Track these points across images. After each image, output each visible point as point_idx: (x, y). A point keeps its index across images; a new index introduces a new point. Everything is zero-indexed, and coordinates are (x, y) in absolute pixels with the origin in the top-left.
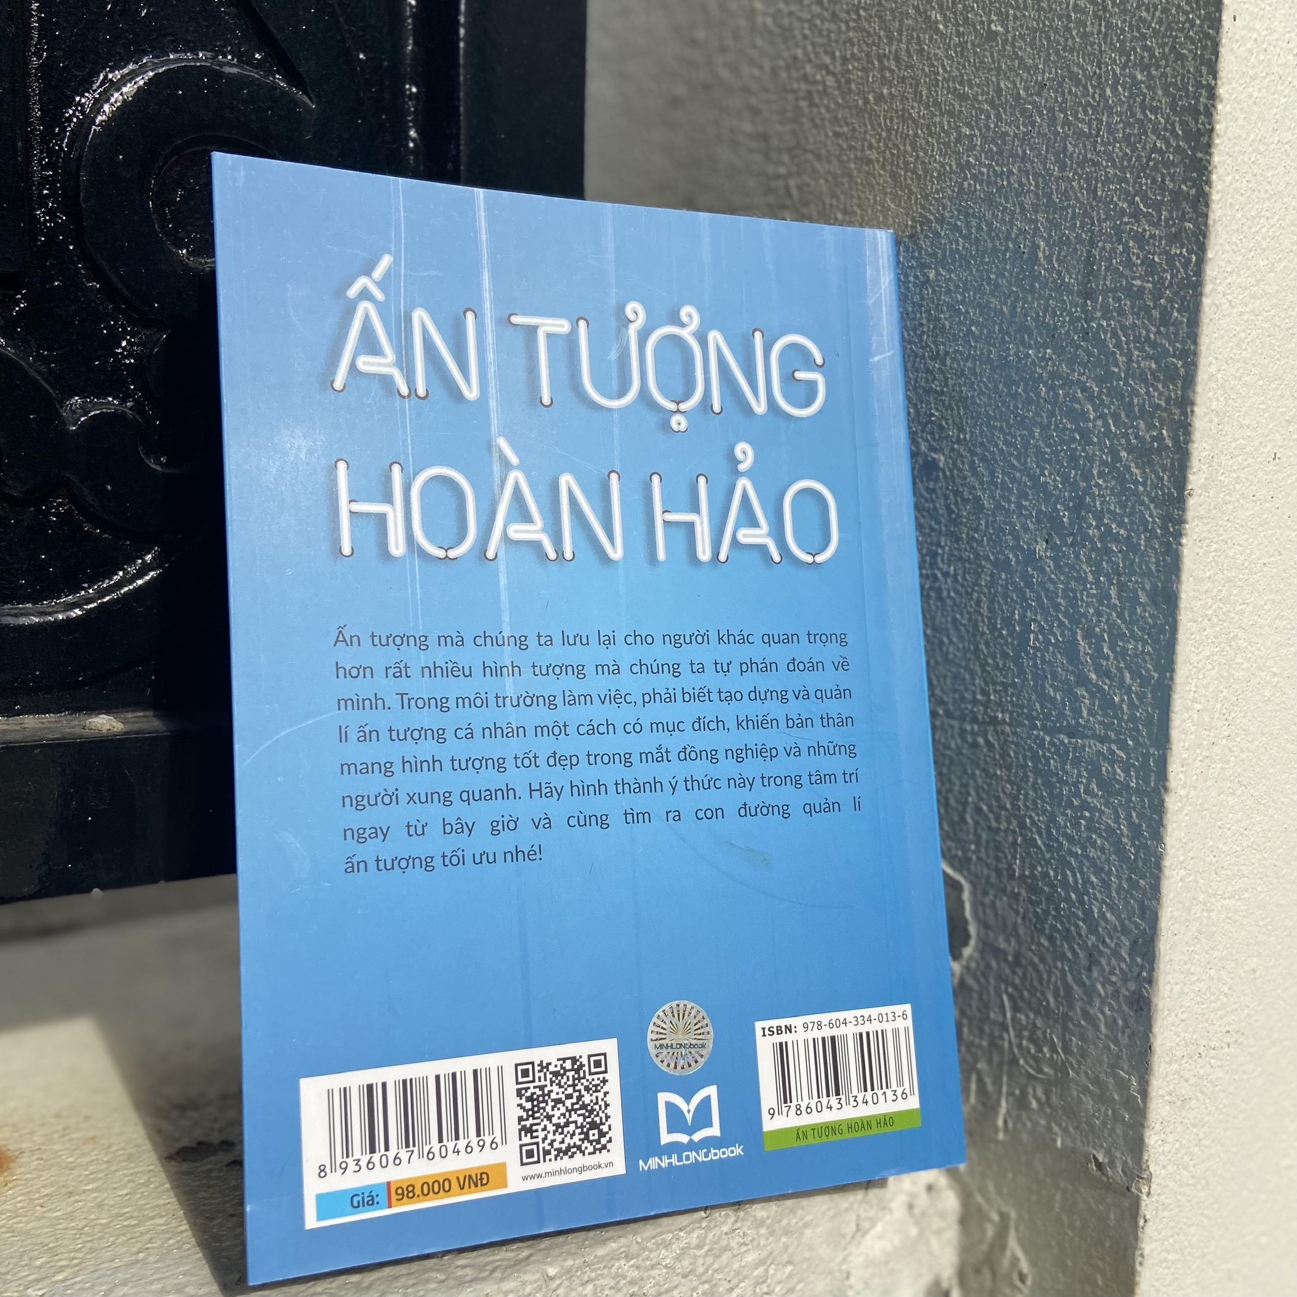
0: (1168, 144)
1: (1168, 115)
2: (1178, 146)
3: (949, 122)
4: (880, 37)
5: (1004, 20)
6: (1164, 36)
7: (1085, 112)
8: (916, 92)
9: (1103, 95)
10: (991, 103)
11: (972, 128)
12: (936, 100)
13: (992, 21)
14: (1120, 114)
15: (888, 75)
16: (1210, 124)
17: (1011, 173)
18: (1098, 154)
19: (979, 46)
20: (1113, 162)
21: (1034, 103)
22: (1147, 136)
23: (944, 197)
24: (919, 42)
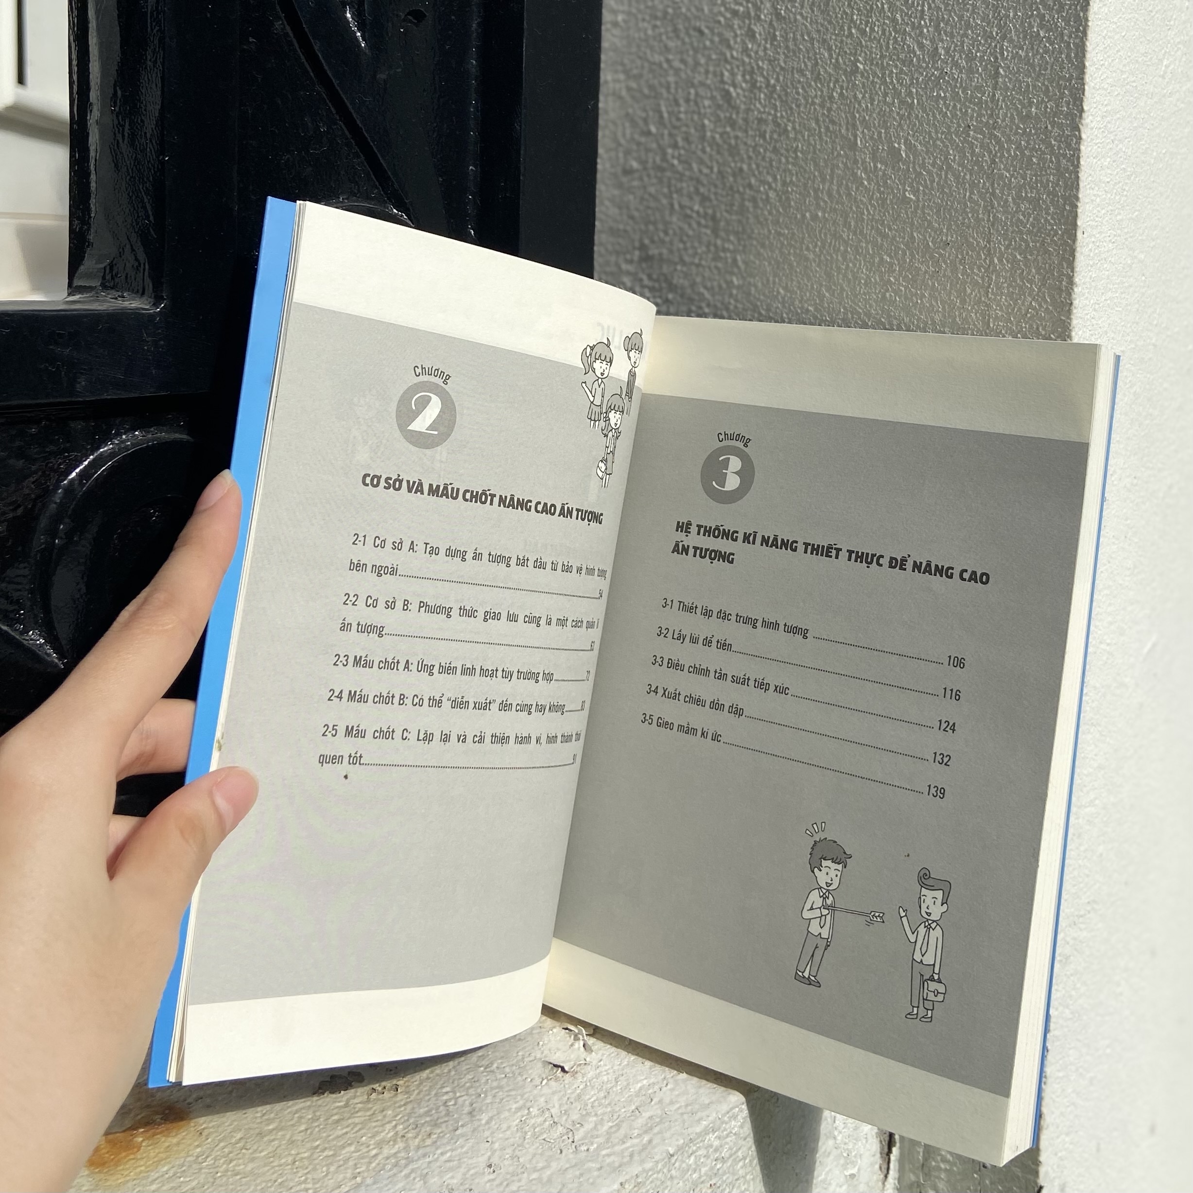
0: (1040, 306)
1: (1040, 286)
2: (1047, 308)
3: (873, 249)
4: (815, 176)
5: (915, 192)
6: (1036, 236)
7: (980, 270)
8: (845, 222)
9: (992, 261)
10: (906, 245)
11: (891, 257)
12: (861, 232)
13: (907, 190)
14: (1005, 278)
15: (822, 204)
16: (1070, 300)
17: (923, 296)
18: (989, 299)
19: (896, 204)
20: (1001, 308)
21: (941, 255)
22: (1025, 297)
23: (870, 299)
24: (847, 188)
